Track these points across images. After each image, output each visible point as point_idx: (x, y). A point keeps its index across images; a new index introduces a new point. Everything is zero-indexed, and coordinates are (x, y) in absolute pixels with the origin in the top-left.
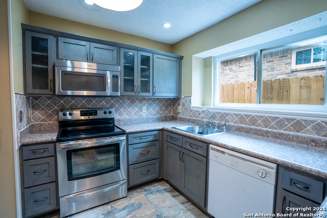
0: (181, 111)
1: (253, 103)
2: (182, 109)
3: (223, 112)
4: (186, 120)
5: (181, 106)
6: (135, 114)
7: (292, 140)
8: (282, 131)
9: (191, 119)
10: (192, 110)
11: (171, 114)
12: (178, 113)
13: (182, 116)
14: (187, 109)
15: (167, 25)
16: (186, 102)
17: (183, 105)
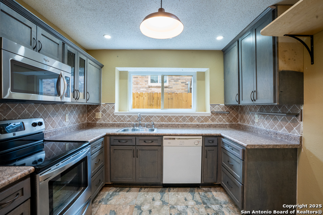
0: (101, 117)
1: (141, 108)
2: (102, 115)
3: (148, 115)
4: (109, 125)
5: (101, 113)
6: (59, 124)
7: (190, 127)
8: (185, 123)
9: (115, 124)
10: (116, 116)
11: (86, 122)
12: (97, 120)
13: (103, 122)
14: (110, 115)
15: (108, 37)
16: (108, 108)
17: (104, 111)
